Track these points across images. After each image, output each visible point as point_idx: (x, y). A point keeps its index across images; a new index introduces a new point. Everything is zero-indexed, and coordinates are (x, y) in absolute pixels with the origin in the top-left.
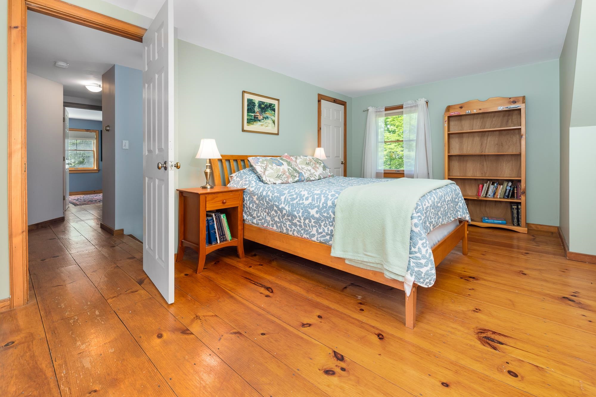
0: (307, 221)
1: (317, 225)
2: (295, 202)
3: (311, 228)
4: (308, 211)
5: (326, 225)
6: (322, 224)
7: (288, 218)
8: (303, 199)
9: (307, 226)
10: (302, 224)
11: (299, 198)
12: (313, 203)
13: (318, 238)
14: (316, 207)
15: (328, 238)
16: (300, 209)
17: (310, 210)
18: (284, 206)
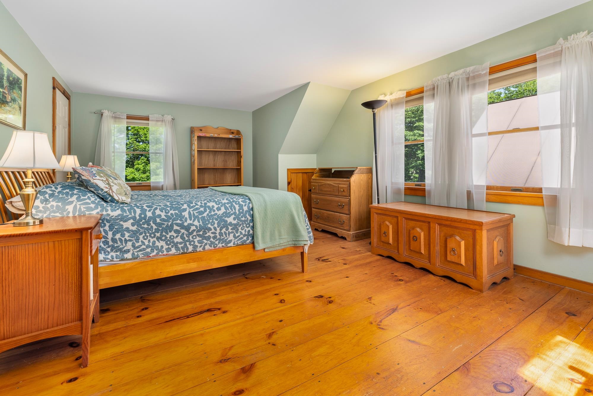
0: (224, 230)
1: (234, 231)
2: (205, 215)
3: (228, 235)
4: (224, 220)
5: (243, 228)
6: (240, 228)
7: (198, 233)
8: (214, 211)
9: (224, 234)
10: (218, 235)
11: (208, 211)
12: (228, 212)
13: (235, 242)
14: (232, 214)
15: (246, 239)
16: (214, 220)
17: (226, 219)
18: (191, 222)
